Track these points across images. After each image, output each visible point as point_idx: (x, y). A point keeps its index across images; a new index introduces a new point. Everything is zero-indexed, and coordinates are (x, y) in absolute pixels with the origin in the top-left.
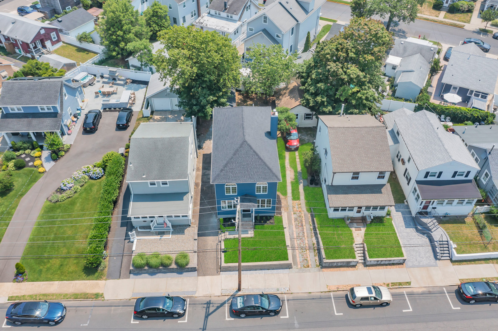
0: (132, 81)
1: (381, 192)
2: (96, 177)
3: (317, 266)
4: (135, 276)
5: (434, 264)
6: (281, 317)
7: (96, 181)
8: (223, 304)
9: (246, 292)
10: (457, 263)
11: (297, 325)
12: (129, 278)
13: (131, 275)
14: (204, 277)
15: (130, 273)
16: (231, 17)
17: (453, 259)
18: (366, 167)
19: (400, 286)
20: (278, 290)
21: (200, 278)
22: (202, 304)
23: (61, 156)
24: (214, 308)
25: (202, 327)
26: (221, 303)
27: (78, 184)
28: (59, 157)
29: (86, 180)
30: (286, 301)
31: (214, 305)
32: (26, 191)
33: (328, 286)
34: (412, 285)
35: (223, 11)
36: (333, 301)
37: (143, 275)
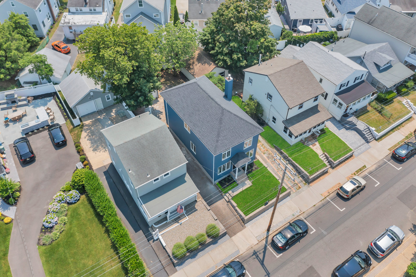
0: (33, 98)
1: (319, 111)
2: (75, 201)
3: (305, 184)
4: (181, 267)
5: (369, 146)
6: (311, 233)
7: (76, 204)
8: (265, 248)
9: (274, 229)
10: (379, 140)
11: (325, 233)
12: (176, 271)
13: (177, 267)
14: (235, 236)
15: (175, 267)
16: (95, 10)
17: (377, 138)
18: (308, 96)
19: (362, 171)
20: (293, 215)
21: (233, 238)
22: (250, 257)
23: (18, 197)
24: (262, 254)
25: (266, 274)
26: (264, 247)
27: (61, 215)
28: (17, 199)
29: (67, 208)
30: (305, 220)
31: (260, 252)
32: (7, 248)
33: (321, 194)
34: (367, 167)
35: (85, 6)
36: (332, 203)
37: (187, 261)
